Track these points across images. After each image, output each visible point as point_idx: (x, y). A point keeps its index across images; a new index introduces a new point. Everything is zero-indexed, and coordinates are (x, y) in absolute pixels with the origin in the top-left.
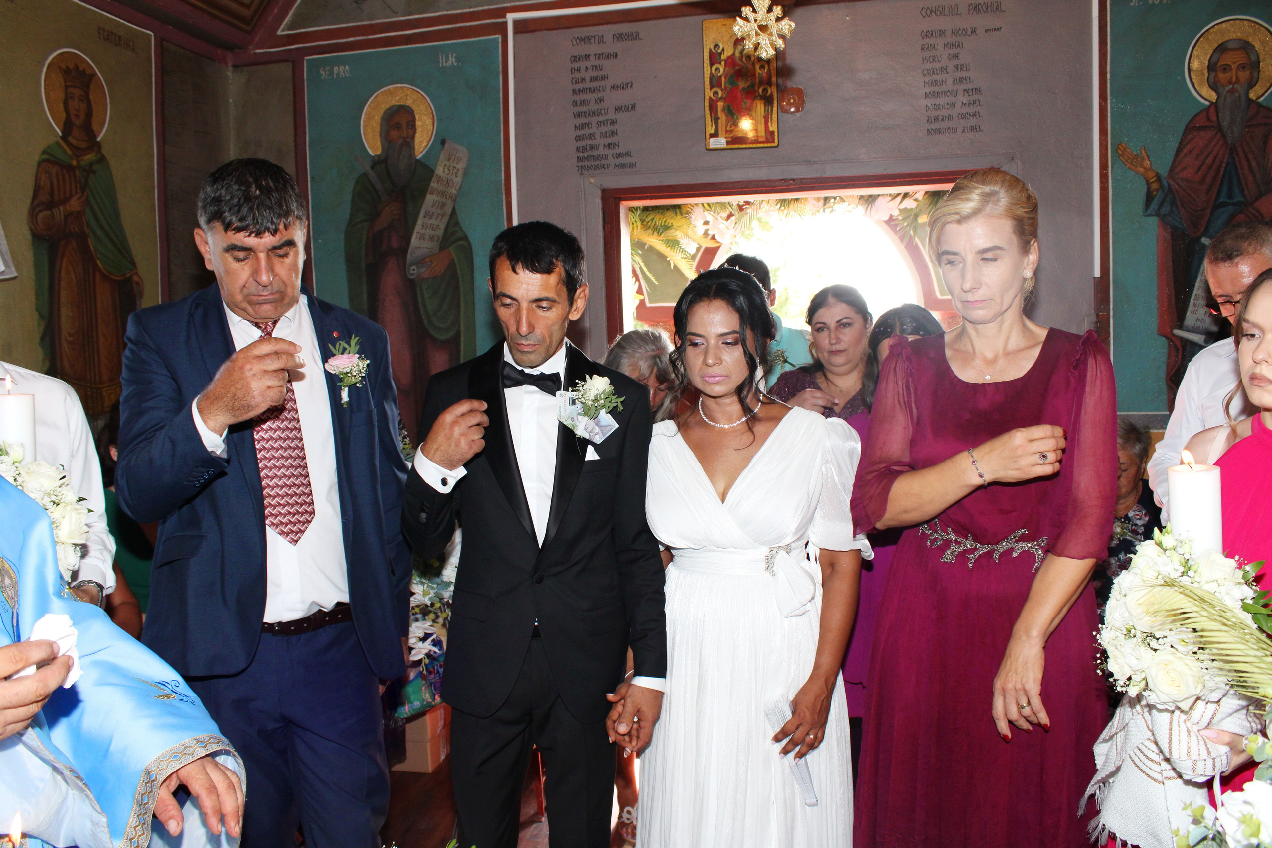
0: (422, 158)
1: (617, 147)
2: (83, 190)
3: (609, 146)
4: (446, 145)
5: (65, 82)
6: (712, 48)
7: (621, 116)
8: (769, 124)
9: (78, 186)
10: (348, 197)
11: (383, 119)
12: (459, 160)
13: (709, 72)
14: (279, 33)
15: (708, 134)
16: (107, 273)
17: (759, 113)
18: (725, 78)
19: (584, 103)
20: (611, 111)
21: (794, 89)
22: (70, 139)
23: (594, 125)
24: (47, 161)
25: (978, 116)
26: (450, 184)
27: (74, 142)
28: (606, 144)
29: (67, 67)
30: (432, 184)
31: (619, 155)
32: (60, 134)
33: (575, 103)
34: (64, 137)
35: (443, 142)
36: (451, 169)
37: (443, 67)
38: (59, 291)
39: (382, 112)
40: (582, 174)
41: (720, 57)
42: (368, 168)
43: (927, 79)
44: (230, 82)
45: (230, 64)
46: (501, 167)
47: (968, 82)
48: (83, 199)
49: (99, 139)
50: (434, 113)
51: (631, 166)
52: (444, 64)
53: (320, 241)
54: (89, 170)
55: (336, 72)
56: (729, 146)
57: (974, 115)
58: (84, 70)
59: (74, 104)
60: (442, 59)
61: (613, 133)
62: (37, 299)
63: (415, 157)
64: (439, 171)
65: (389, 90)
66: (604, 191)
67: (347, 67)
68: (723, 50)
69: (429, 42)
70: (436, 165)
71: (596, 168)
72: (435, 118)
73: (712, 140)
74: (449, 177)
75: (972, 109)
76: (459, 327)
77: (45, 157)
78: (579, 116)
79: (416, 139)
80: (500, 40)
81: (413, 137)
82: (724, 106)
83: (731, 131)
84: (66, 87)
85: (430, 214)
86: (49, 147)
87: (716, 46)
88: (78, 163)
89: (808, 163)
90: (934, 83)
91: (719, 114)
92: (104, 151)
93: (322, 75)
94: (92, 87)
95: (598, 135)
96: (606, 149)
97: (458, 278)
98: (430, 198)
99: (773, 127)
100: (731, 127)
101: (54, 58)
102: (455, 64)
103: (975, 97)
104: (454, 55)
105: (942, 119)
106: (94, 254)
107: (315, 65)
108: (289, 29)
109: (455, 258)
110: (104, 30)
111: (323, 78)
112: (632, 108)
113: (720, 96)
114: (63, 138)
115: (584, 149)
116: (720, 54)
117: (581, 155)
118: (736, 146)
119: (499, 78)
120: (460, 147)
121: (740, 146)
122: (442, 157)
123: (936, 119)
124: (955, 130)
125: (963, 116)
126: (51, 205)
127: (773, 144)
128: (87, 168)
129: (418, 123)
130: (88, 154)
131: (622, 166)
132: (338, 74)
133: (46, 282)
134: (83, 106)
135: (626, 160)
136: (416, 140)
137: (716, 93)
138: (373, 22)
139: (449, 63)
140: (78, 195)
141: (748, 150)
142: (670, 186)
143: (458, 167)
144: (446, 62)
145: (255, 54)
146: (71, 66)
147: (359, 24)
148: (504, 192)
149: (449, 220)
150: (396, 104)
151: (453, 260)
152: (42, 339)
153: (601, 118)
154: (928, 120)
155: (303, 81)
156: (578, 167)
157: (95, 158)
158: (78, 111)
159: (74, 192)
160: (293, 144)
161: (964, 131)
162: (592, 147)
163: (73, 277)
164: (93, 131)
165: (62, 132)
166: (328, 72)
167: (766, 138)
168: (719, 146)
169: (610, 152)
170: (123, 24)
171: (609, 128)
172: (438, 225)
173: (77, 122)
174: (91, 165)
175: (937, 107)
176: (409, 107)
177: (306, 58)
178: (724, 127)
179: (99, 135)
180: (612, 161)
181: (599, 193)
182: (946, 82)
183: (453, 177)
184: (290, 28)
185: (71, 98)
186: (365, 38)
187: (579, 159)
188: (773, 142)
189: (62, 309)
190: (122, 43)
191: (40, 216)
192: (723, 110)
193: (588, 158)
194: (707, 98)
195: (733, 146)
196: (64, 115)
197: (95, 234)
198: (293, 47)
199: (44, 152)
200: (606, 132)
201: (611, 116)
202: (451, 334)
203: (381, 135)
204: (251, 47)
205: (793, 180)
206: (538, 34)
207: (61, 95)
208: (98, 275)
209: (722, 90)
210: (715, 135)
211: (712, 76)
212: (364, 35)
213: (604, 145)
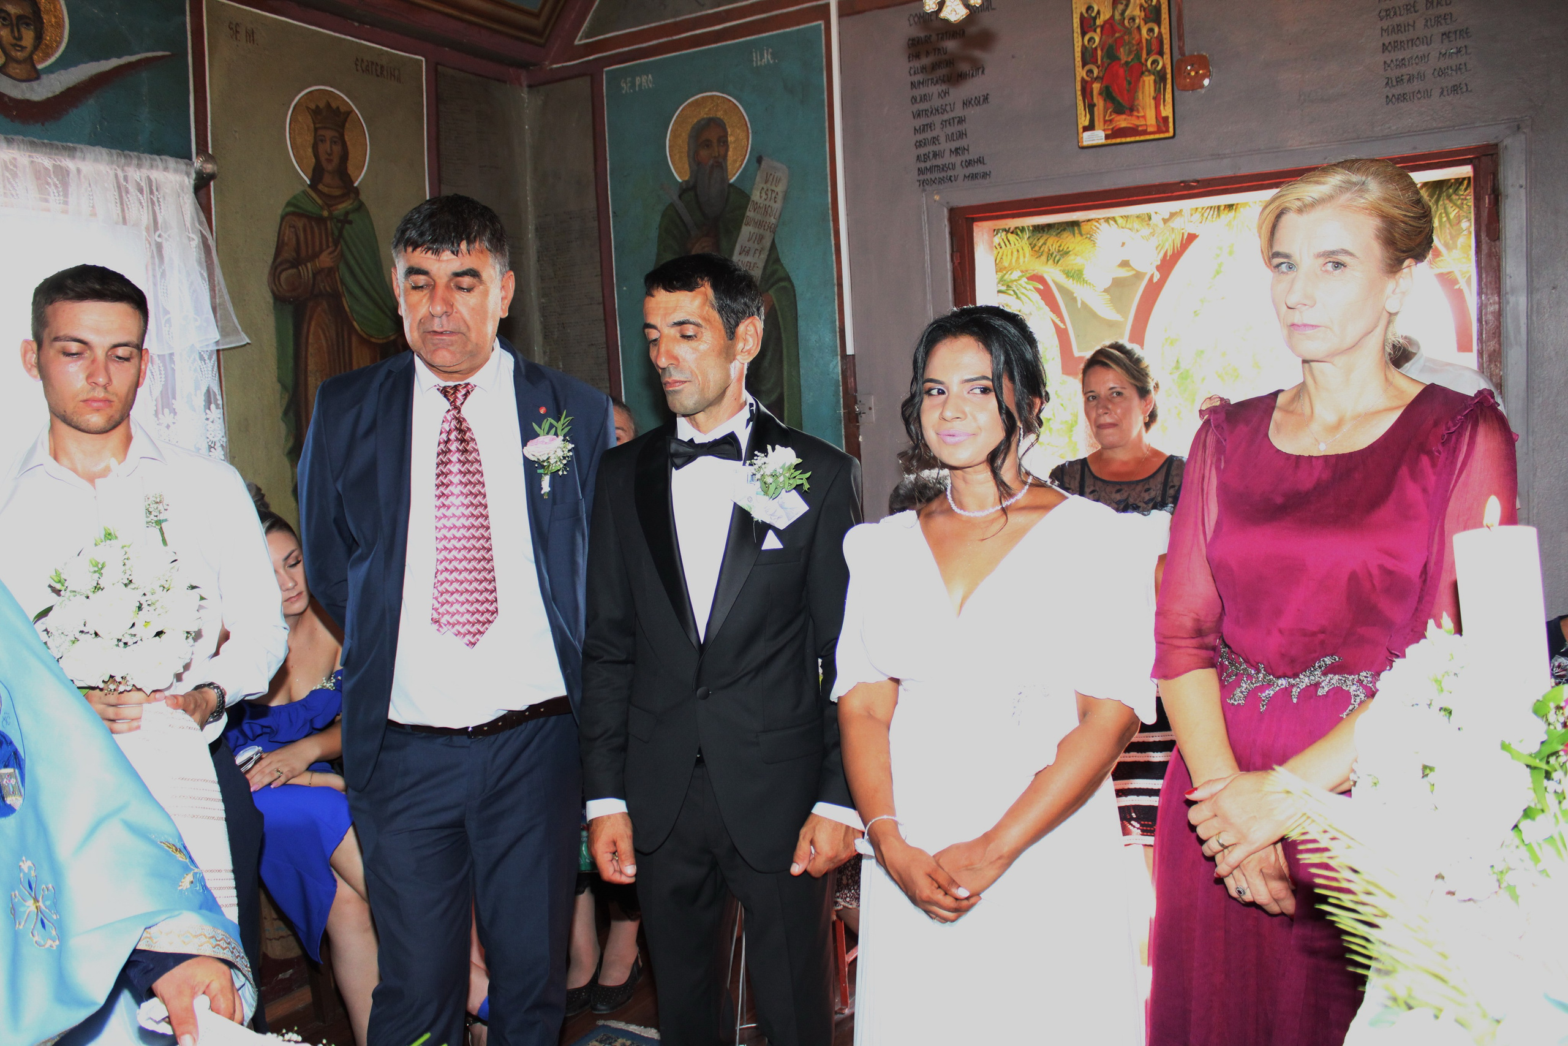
0: (735, 180)
1: (966, 152)
2: (336, 243)
3: (957, 151)
4: (763, 163)
5: (314, 123)
6: (1084, 12)
7: (972, 112)
8: (1162, 107)
9: (330, 239)
10: (654, 233)
11: (690, 137)
12: (779, 180)
13: (1080, 44)
14: (577, 42)
15: (1080, 127)
16: (365, 336)
17: (1147, 93)
18: (1102, 50)
19: (924, 98)
20: (959, 105)
21: (1194, 56)
22: (321, 187)
23: (938, 126)
24: (293, 214)
25: (1463, 70)
26: (770, 209)
27: (325, 190)
28: (953, 150)
29: (317, 107)
30: (748, 213)
31: (969, 163)
32: (309, 183)
33: (914, 100)
34: (313, 186)
35: (759, 160)
36: (769, 193)
37: (757, 66)
38: (306, 358)
39: (689, 127)
40: (924, 190)
41: (1095, 23)
42: (675, 198)
43: (1386, 24)
44: (526, 105)
45: (525, 83)
46: (827, 187)
47: (1449, 21)
48: (336, 253)
49: (356, 185)
50: (749, 125)
51: (985, 175)
52: (759, 63)
53: (625, 288)
54: (345, 220)
55: (637, 83)
56: (1109, 142)
57: (1459, 68)
58: (338, 108)
59: (325, 147)
60: (757, 58)
61: (962, 135)
62: (278, 368)
63: (729, 180)
64: (756, 196)
65: (697, 100)
66: (952, 211)
67: (650, 76)
68: (1098, 12)
69: (741, 37)
70: (752, 189)
71: (941, 181)
72: (750, 131)
73: (1086, 135)
74: (768, 204)
75: (1454, 62)
76: (782, 387)
77: (291, 209)
78: (919, 115)
79: (728, 158)
80: (823, 27)
81: (725, 156)
82: (1101, 88)
83: (1111, 121)
84: (316, 130)
85: (746, 250)
86: (295, 197)
87: (1089, 8)
88: (330, 213)
89: (1218, 156)
90: (1398, 29)
91: (1095, 100)
92: (363, 197)
93: (623, 88)
94: (347, 125)
95: (942, 139)
96: (953, 156)
97: (780, 329)
98: (746, 231)
99: (1167, 111)
100: (1110, 115)
101: (300, 99)
102: (771, 62)
103: (1460, 43)
104: (770, 50)
105: (1409, 80)
106: (349, 314)
107: (614, 77)
108: (587, 38)
109: (775, 302)
110: (362, 60)
111: (624, 92)
112: (984, 100)
113: (1095, 75)
114: (310, 186)
115: (926, 157)
116: (1095, 19)
117: (922, 165)
118: (1118, 140)
119: (822, 74)
120: (778, 165)
121: (1124, 140)
122: (758, 179)
123: (1399, 80)
124: (1428, 94)
125: (1442, 73)
126: (296, 263)
127: (1166, 135)
128: (342, 218)
129: (730, 139)
130: (343, 202)
131: (973, 177)
132: (640, 85)
133: (290, 350)
134: (337, 149)
135: (978, 169)
136: (729, 162)
137: (1090, 71)
138: (678, 19)
139: (764, 61)
140: (330, 249)
141: (1135, 145)
142: (1035, 199)
143: (777, 189)
144: (761, 60)
145: (551, 69)
146: (322, 105)
147: (663, 23)
148: (831, 218)
149: (769, 255)
150: (705, 116)
151: (774, 304)
152: (286, 413)
153: (946, 117)
154: (1387, 83)
155: (603, 97)
156: (919, 181)
157: (350, 207)
158: (329, 155)
159: (324, 247)
160: (593, 174)
161: (1442, 93)
162: (935, 155)
163: (324, 342)
164: (349, 176)
165: (310, 181)
166: (629, 85)
167: (1158, 126)
168: (1095, 143)
169: (957, 160)
170: (387, 51)
171: (956, 128)
172: (755, 263)
173: (329, 167)
174: (347, 214)
175: (1402, 63)
176: (719, 119)
177: (606, 69)
178: (1102, 116)
179: (357, 180)
180: (960, 171)
181: (946, 212)
182: (1414, 26)
183: (772, 203)
184: (587, 35)
185: (322, 141)
186: (670, 39)
187: (920, 171)
188: (1167, 131)
189: (309, 379)
190: (385, 73)
191: (283, 276)
192: (1100, 94)
193: (931, 169)
194: (1079, 79)
195: (1114, 141)
196: (314, 160)
197: (351, 293)
198: (591, 58)
199: (289, 204)
200: (953, 134)
201: (959, 112)
202: (774, 397)
203: (689, 156)
204: (547, 63)
205: (1197, 181)
206: (868, 14)
207: (309, 138)
208: (354, 339)
209: (1098, 67)
210: (1090, 127)
211: (1084, 50)
212: (667, 36)
213: (951, 151)
